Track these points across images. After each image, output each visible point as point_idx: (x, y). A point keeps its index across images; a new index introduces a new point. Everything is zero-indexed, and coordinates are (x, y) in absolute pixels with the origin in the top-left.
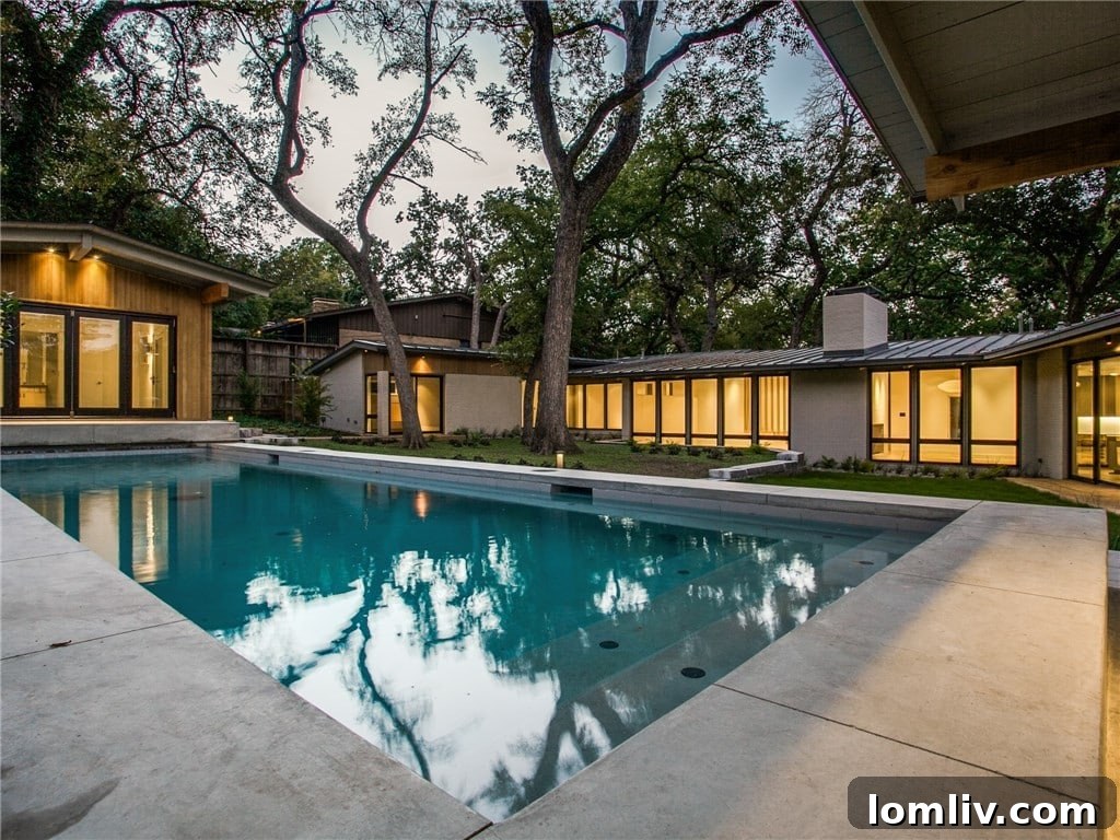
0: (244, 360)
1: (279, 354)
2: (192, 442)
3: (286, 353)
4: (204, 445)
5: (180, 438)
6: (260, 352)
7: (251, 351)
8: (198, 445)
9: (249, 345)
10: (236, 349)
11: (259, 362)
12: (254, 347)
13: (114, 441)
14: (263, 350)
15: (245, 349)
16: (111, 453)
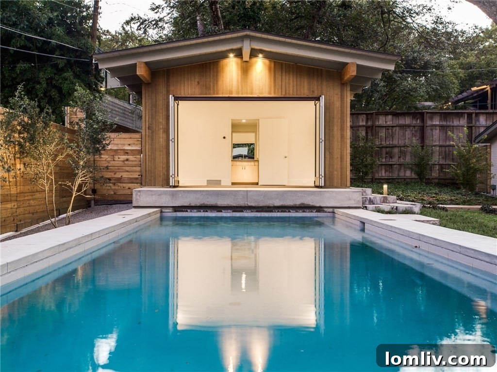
0: (422, 133)
1: (456, 123)
2: (321, 207)
3: (463, 122)
4: (331, 210)
5: (311, 204)
6: (438, 123)
7: (429, 123)
8: (326, 210)
9: (426, 117)
10: (414, 122)
11: (437, 132)
12: (431, 119)
13: (261, 205)
14: (440, 120)
15: (423, 121)
16: (259, 214)
